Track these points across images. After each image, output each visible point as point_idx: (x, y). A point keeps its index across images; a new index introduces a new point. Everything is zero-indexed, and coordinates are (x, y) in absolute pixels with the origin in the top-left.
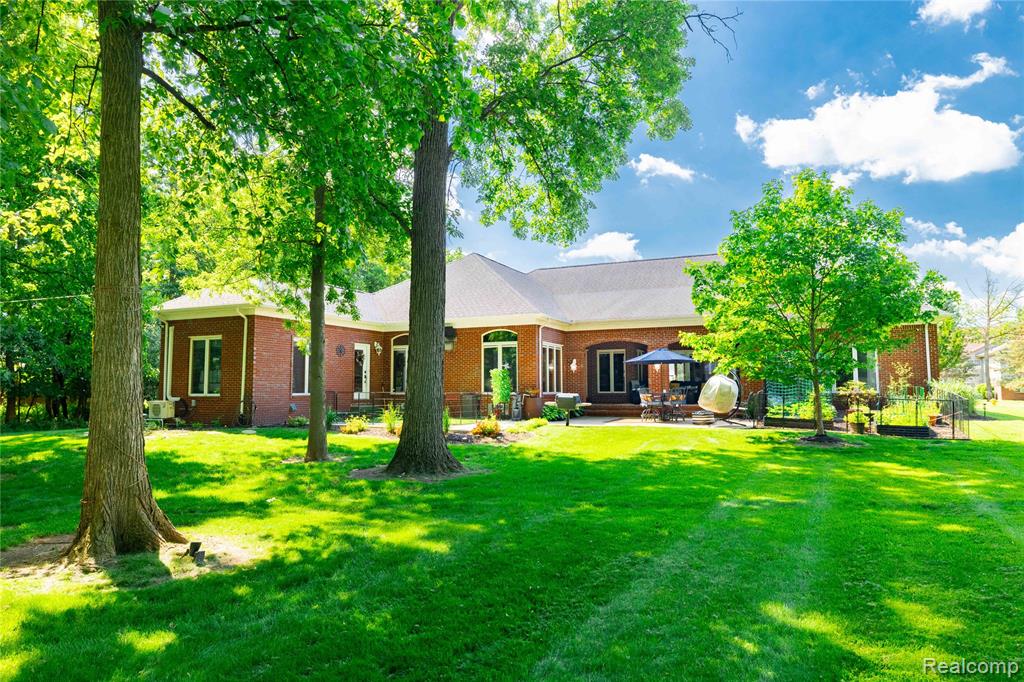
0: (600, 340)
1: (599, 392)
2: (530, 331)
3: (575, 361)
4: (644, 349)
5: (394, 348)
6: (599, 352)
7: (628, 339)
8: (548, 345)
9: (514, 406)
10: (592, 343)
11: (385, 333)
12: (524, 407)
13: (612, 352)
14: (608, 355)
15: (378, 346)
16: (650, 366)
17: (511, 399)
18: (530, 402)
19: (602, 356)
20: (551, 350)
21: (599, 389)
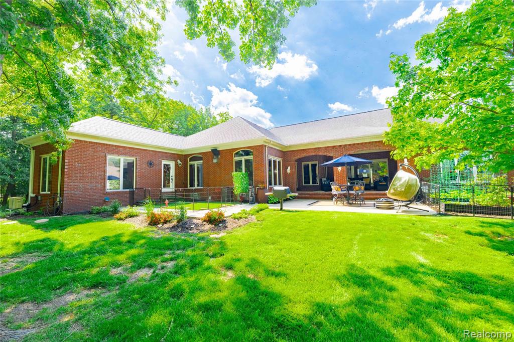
0: (303, 155)
1: (304, 185)
2: (260, 149)
3: (289, 167)
4: (331, 158)
5: (189, 163)
6: (303, 163)
7: (320, 154)
8: (273, 158)
9: (250, 195)
10: (299, 157)
11: (185, 155)
12: (256, 195)
13: (310, 163)
14: (308, 165)
15: (179, 162)
16: (335, 168)
17: (249, 190)
18: (261, 192)
19: (305, 166)
20: (275, 162)
21: (304, 183)
